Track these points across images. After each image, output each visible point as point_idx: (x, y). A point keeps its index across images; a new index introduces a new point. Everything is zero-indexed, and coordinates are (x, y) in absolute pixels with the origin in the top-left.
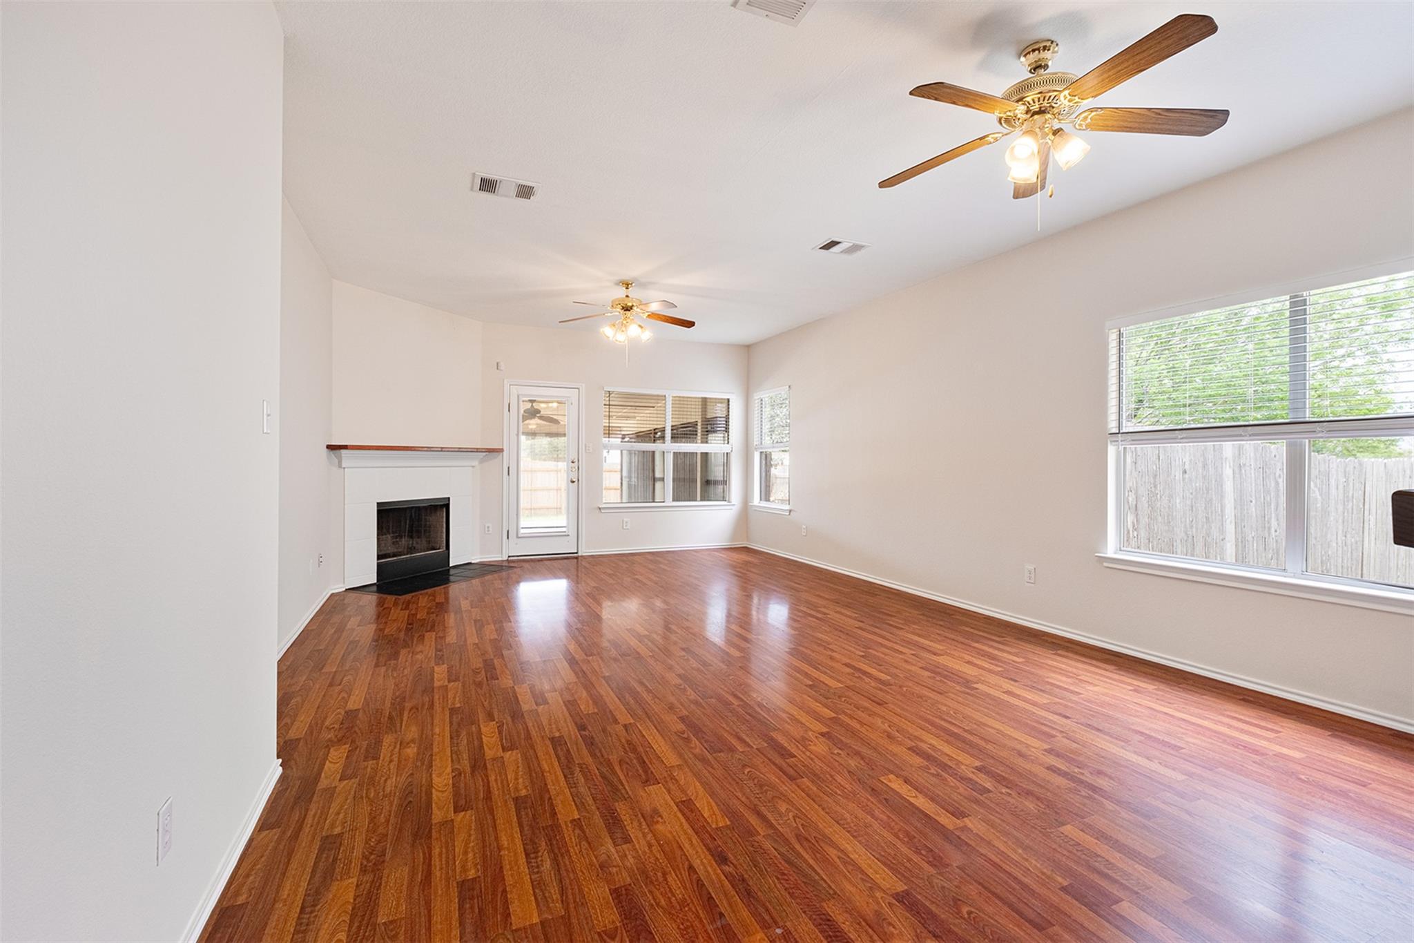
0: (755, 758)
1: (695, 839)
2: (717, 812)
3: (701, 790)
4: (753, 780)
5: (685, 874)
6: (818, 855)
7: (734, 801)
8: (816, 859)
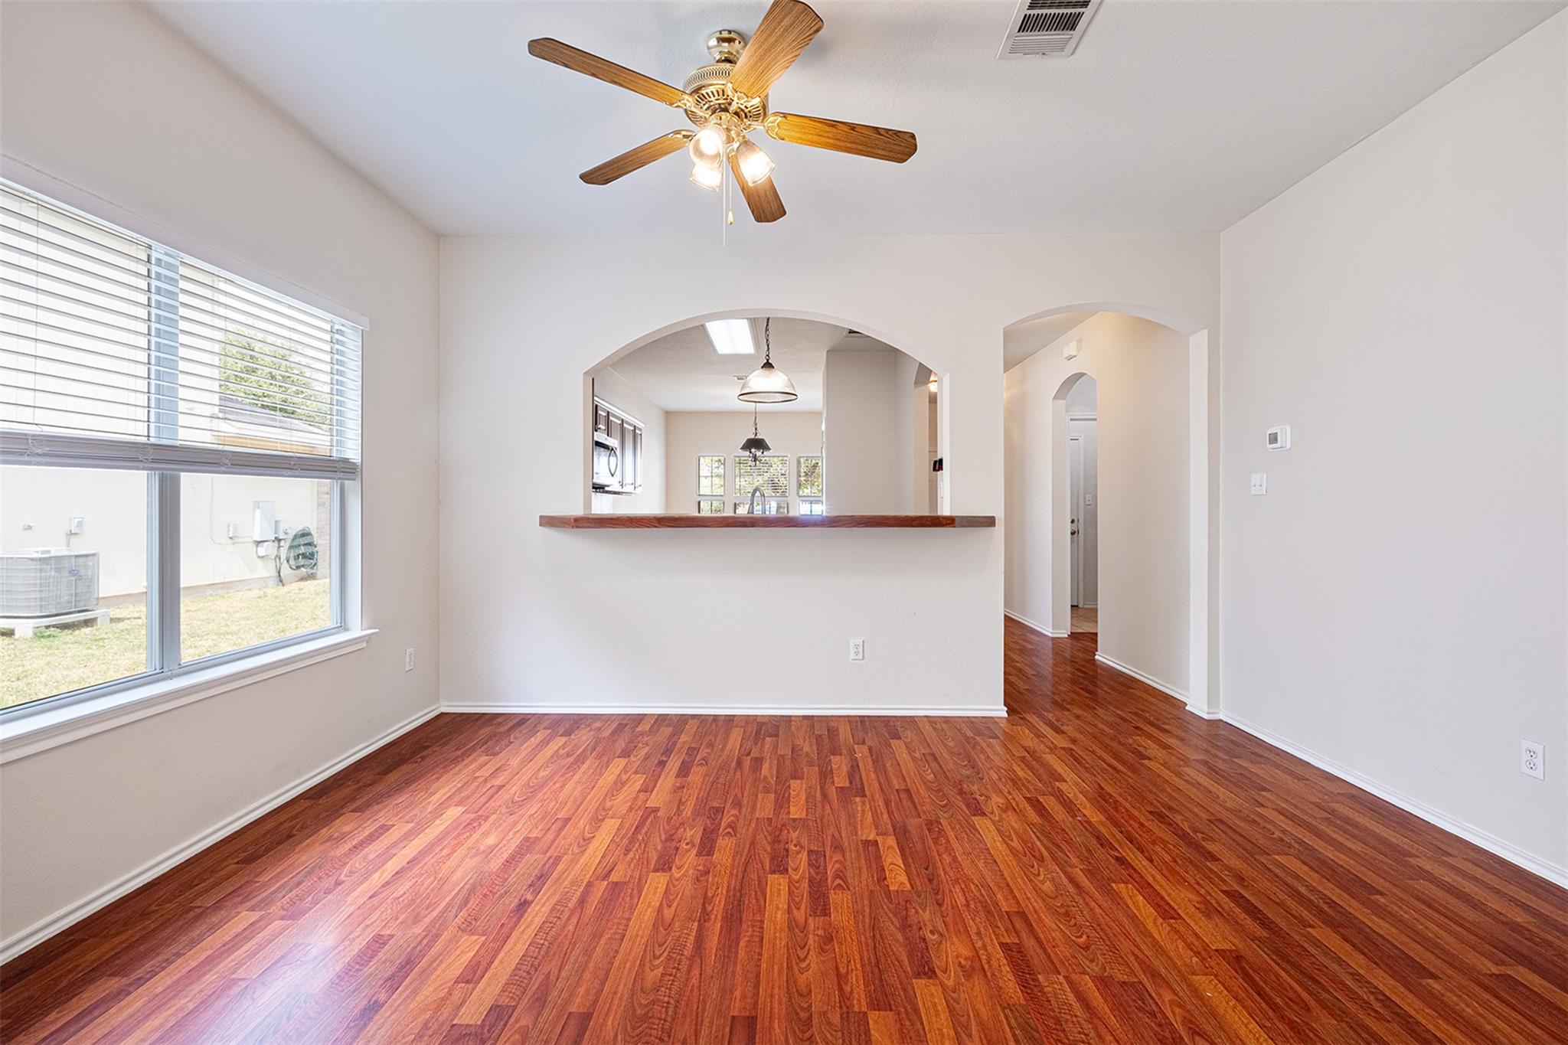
0: (1065, 957)
1: (1150, 880)
2: (1127, 898)
3: (1150, 926)
4: (1075, 925)
5: (1154, 857)
6: (1030, 845)
7: (1106, 905)
8: (1033, 844)
